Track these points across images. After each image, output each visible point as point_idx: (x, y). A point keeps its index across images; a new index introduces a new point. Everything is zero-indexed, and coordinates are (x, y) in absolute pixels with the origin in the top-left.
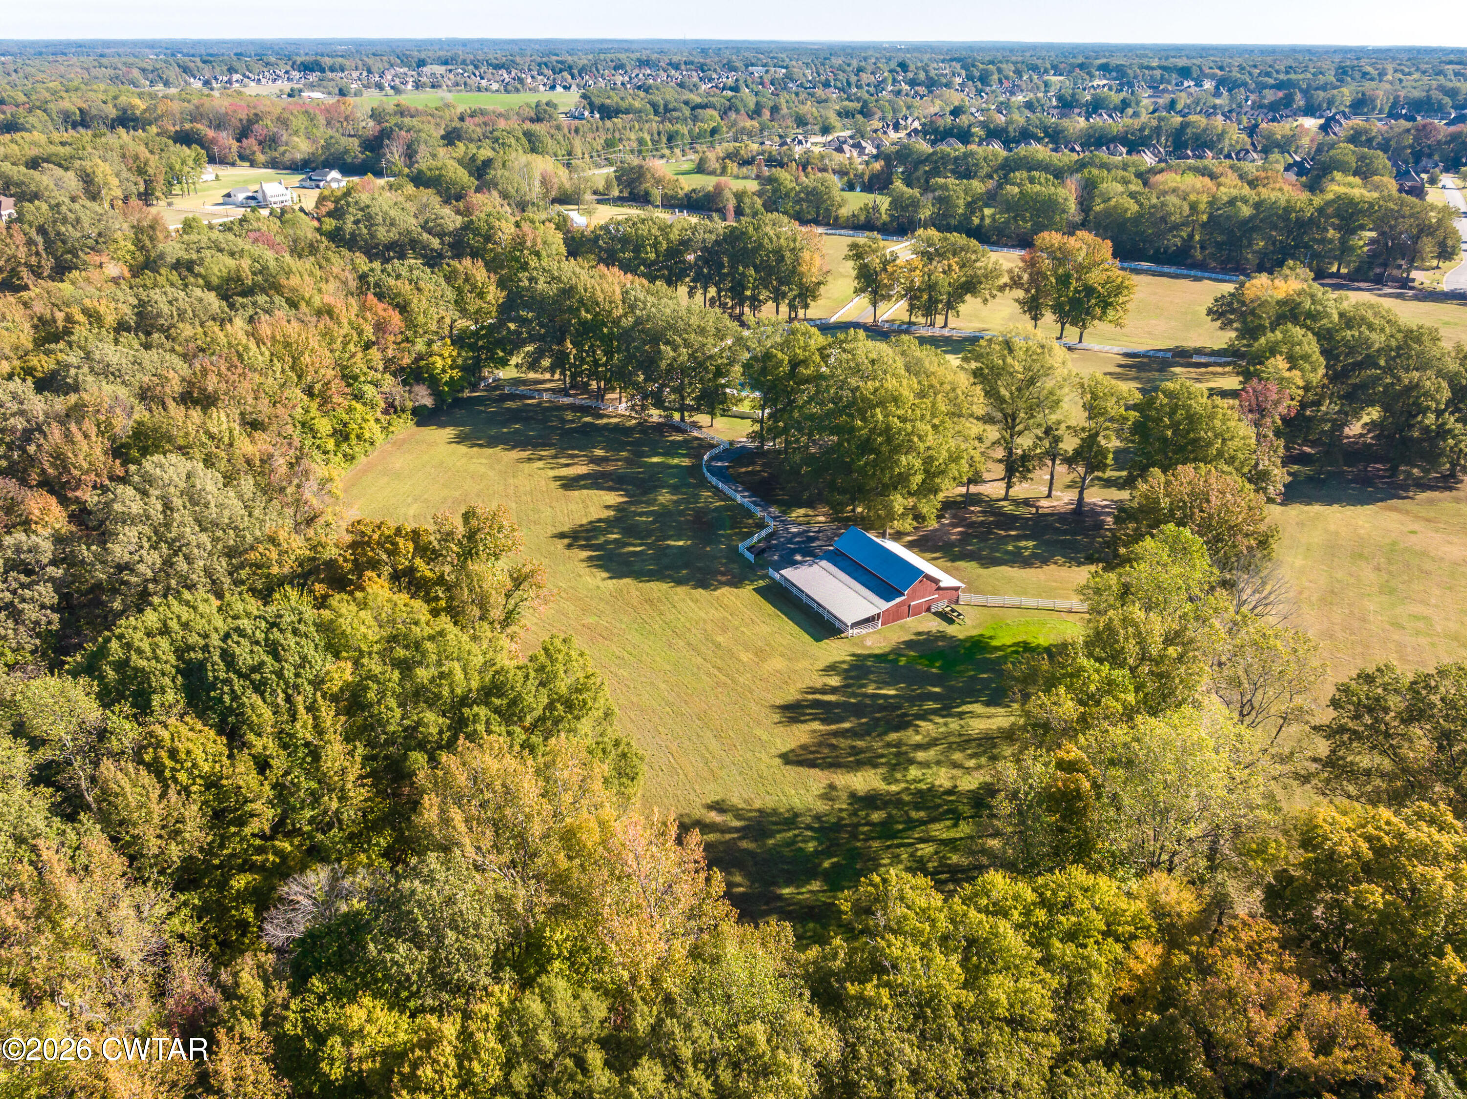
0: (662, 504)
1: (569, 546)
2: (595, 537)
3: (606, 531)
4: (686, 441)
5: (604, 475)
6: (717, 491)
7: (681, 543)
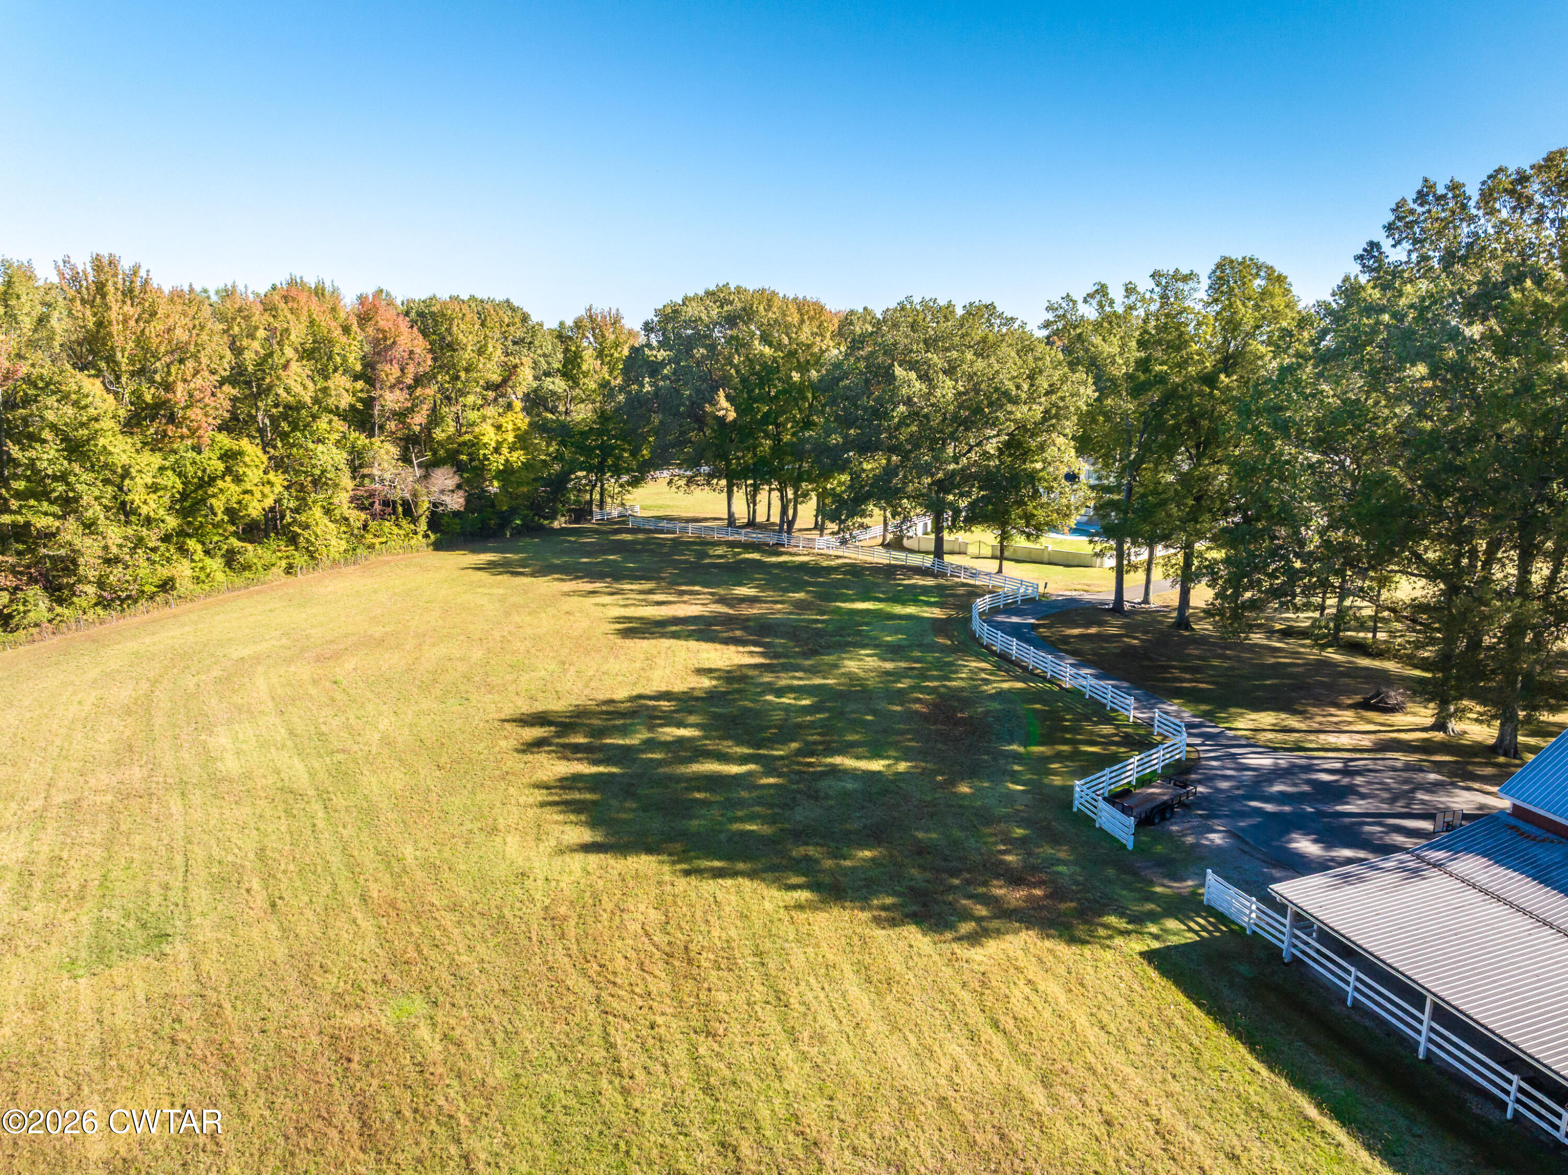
0: (851, 676)
1: (537, 745)
2: (624, 731)
3: (670, 720)
4: (939, 587)
5: (728, 621)
6: (1004, 661)
7: (876, 765)
